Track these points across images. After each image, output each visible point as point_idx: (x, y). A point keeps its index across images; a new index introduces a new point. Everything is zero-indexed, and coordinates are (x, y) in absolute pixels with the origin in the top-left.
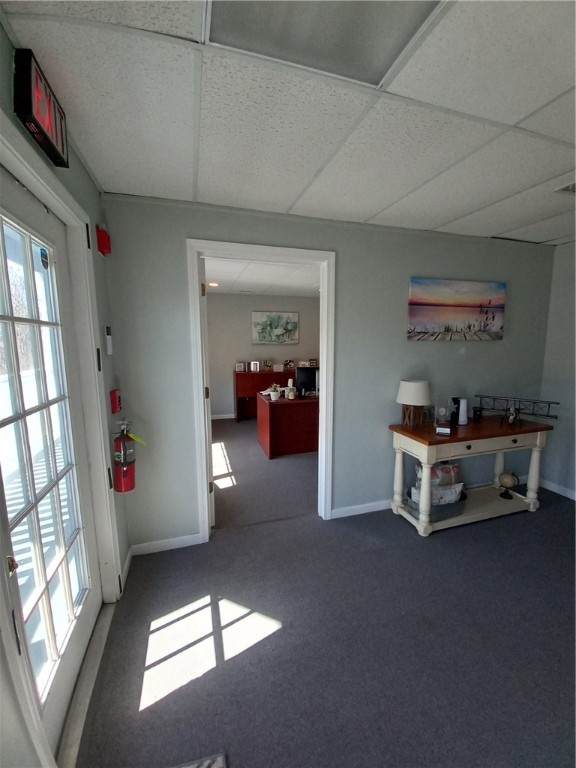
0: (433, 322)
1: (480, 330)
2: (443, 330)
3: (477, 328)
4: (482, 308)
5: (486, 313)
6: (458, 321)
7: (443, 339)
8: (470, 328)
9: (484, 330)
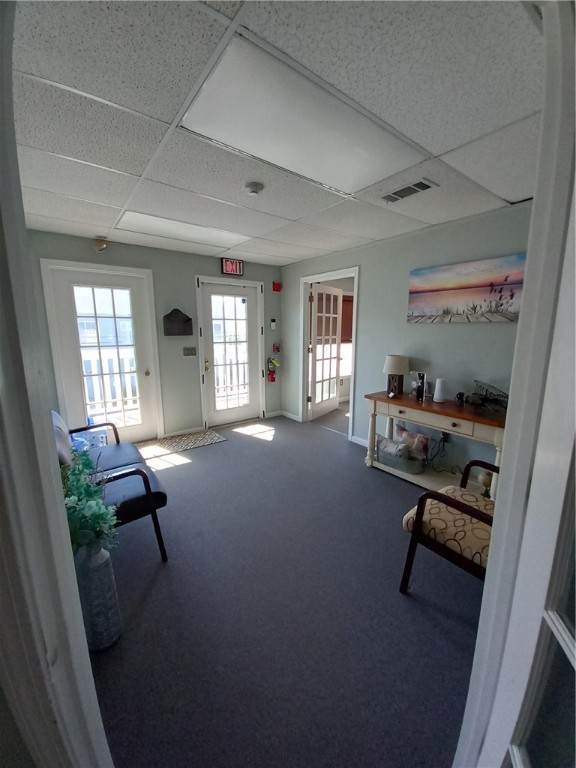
0: (432, 306)
1: (490, 311)
2: (441, 312)
3: (485, 308)
4: (492, 287)
5: (500, 292)
6: (460, 304)
7: (442, 321)
8: (474, 308)
9: (497, 310)
